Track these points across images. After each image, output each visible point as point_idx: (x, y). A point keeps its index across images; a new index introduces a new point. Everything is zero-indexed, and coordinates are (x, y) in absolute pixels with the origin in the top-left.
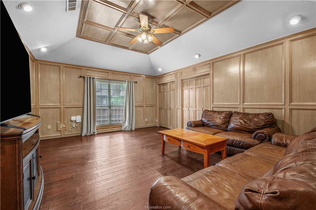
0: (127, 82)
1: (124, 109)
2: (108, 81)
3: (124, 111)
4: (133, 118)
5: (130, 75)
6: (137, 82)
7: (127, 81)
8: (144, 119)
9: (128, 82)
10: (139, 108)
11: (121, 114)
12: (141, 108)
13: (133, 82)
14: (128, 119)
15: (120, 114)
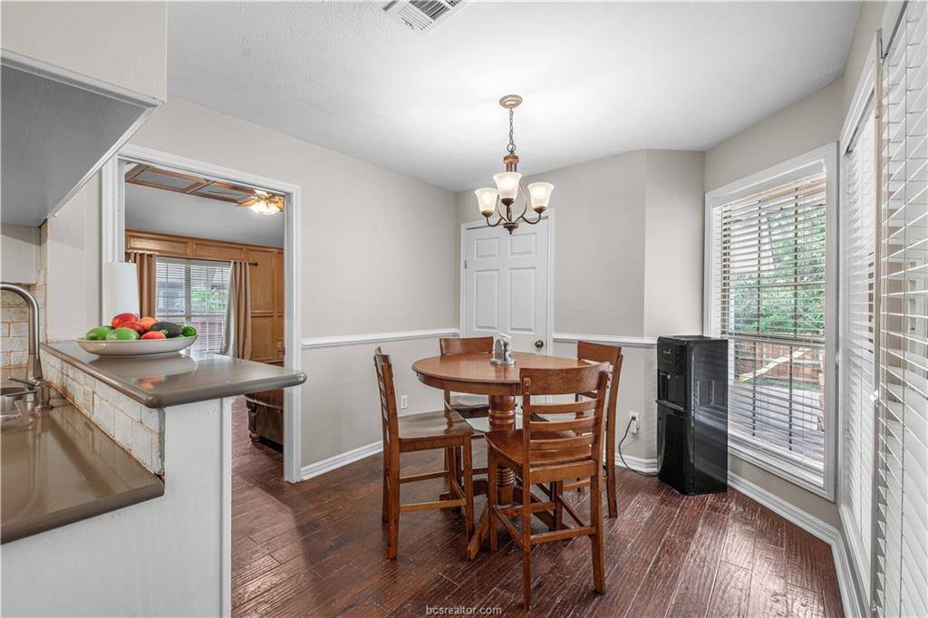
0: (232, 265)
1: (224, 320)
2: (186, 260)
3: (224, 328)
4: (247, 340)
5: (241, 249)
6: (256, 264)
7: (233, 262)
8: (273, 342)
9: (235, 263)
10: (261, 319)
11: (216, 334)
12: (267, 320)
13: (247, 264)
14: (234, 344)
15: (212, 334)
